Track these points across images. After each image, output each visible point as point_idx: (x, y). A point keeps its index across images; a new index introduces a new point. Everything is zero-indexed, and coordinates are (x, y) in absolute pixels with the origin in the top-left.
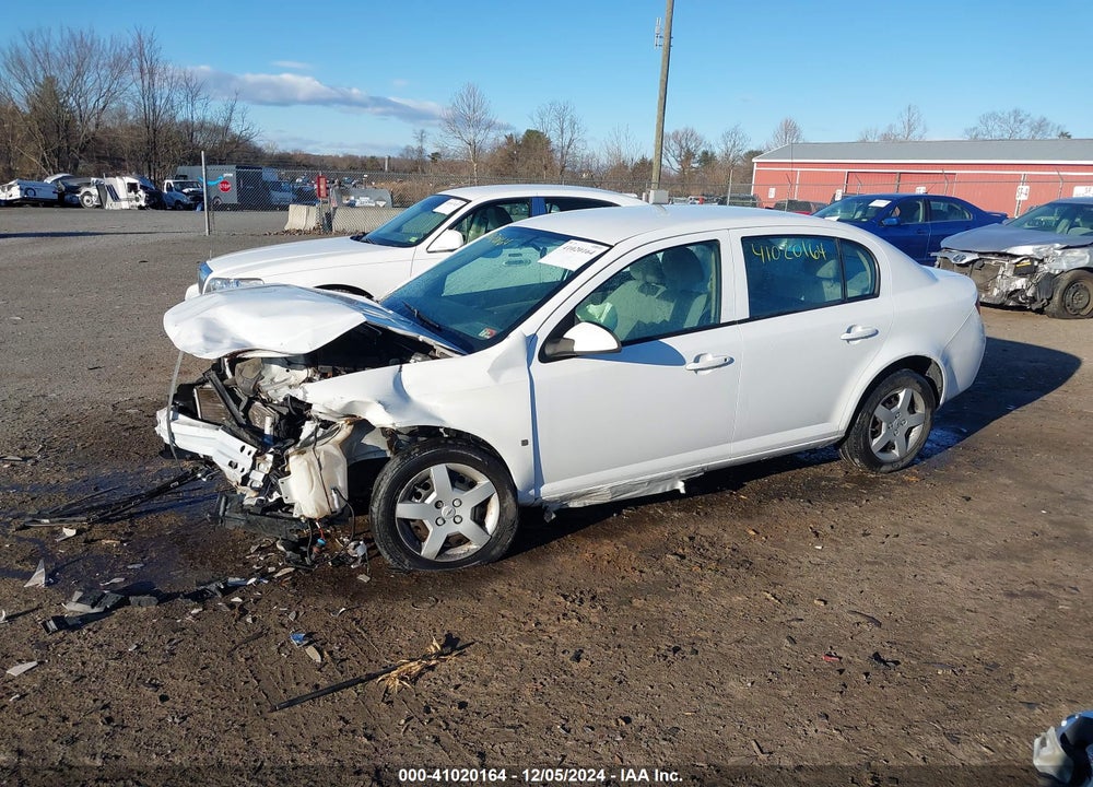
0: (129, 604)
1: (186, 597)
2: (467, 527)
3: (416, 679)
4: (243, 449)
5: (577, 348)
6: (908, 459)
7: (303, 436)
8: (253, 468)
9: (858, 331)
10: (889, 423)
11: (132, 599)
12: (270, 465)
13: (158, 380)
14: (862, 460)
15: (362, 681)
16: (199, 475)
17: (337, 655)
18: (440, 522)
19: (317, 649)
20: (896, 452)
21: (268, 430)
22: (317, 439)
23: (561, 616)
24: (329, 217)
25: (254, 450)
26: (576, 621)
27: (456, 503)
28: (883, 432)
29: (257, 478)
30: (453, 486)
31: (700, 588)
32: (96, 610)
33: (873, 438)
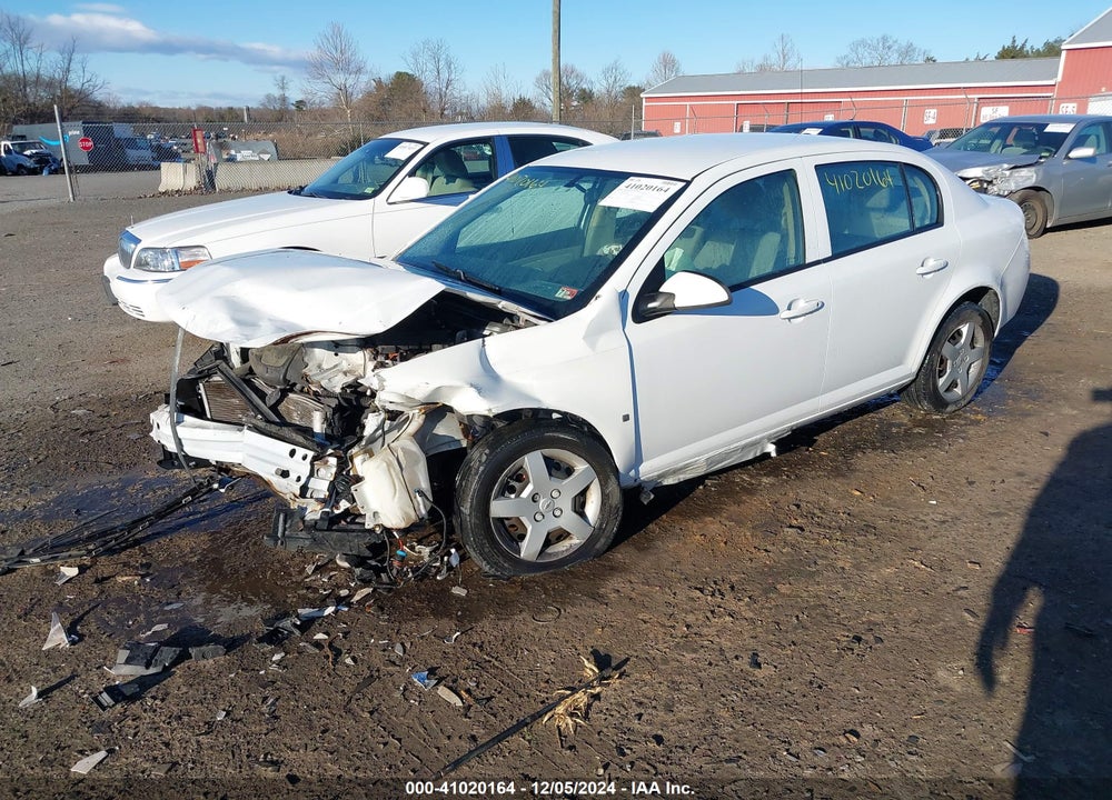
0: (190, 657)
1: (260, 640)
2: (568, 520)
3: (587, 713)
4: (292, 453)
5: (678, 303)
6: (969, 397)
7: (368, 432)
8: (311, 475)
9: (931, 264)
10: (954, 359)
11: (193, 651)
12: (334, 470)
13: (93, 372)
14: (930, 402)
15: (527, 725)
16: (216, 486)
17: (477, 693)
18: (539, 517)
19: (450, 688)
20: (958, 391)
21: (318, 426)
22: (384, 433)
23: (709, 614)
24: (210, 175)
25: (311, 454)
26: (728, 619)
27: (555, 494)
28: (948, 371)
29: (321, 486)
30: (550, 475)
31: (840, 564)
32: (152, 671)
33: (940, 377)
